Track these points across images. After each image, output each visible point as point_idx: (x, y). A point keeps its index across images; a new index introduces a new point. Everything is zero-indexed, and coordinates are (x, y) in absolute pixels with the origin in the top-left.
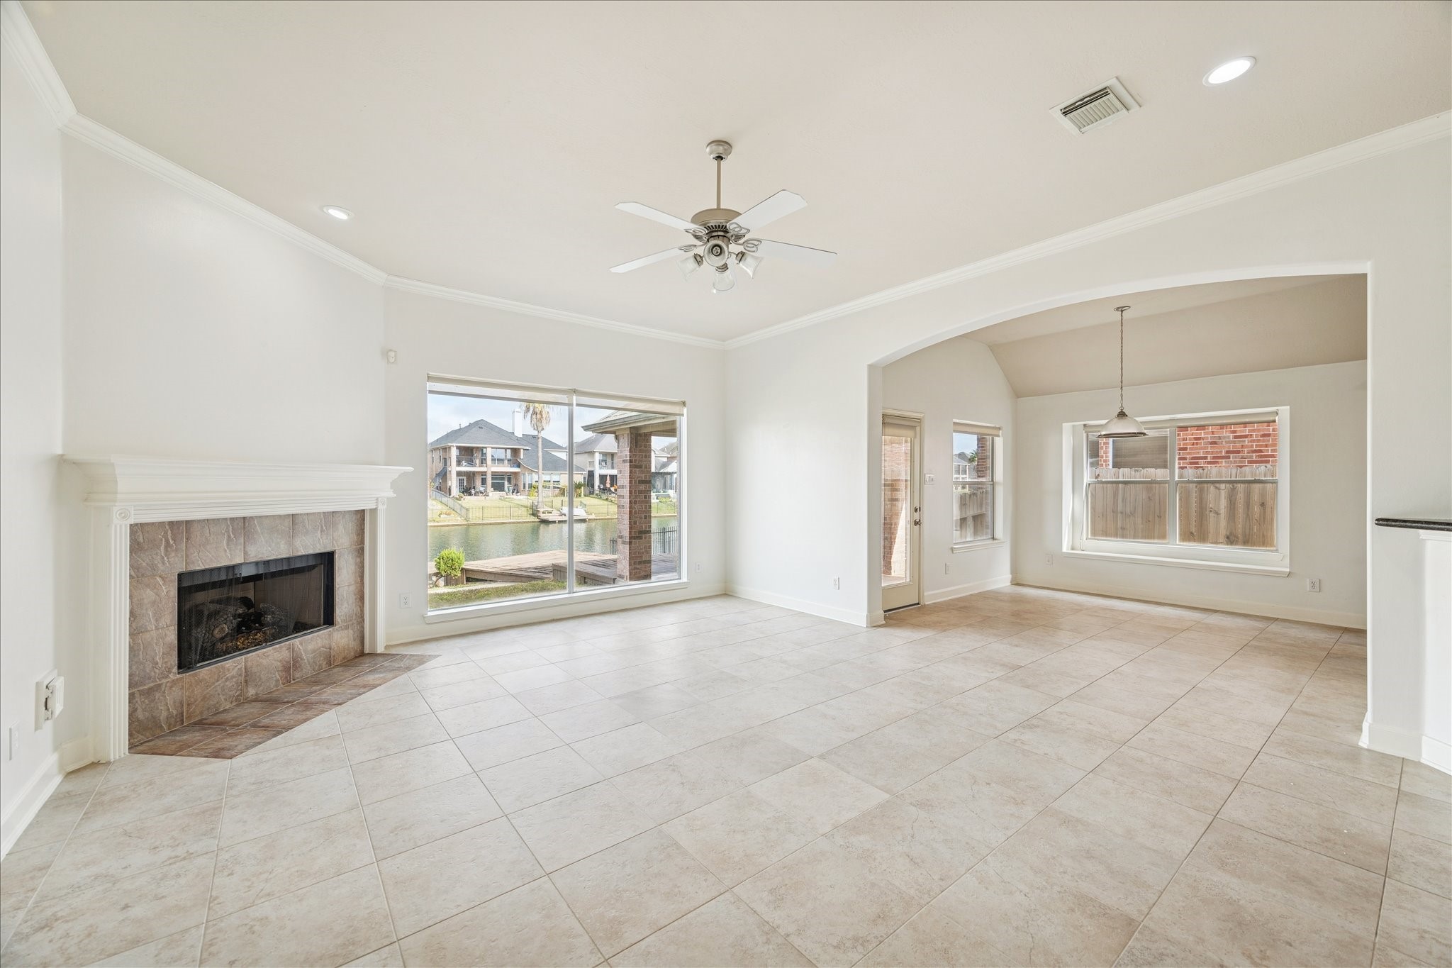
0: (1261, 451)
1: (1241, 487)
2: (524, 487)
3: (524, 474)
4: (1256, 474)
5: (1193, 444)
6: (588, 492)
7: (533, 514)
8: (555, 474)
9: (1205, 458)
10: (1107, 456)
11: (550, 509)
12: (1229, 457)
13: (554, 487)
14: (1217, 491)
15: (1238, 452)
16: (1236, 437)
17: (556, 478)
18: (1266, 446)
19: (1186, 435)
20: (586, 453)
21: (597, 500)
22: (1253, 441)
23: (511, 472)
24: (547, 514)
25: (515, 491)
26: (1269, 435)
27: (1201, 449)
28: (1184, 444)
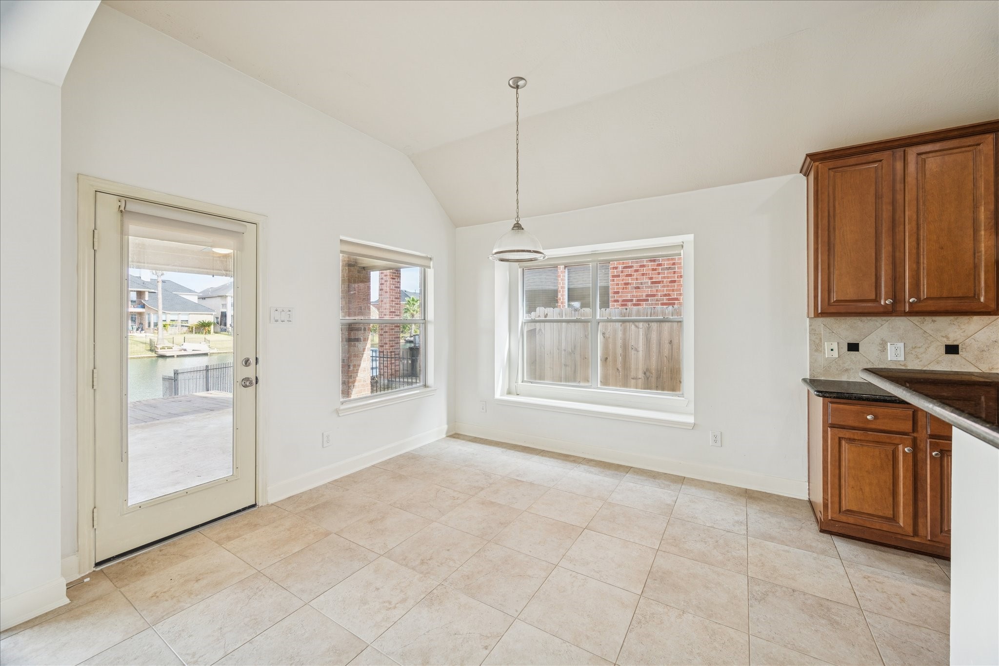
0: (669, 295)
1: (654, 326)
2: (149, 326)
3: (149, 314)
4: (665, 314)
5: (623, 289)
6: (219, 330)
7: (151, 350)
8: (183, 314)
9: (632, 301)
10: (563, 299)
11: (171, 345)
12: (647, 300)
13: (182, 326)
14: (637, 329)
15: (654, 296)
16: (653, 283)
17: (185, 318)
18: (673, 290)
19: (618, 280)
20: (219, 296)
21: (227, 336)
22: (664, 286)
23: (135, 312)
24: (166, 350)
25: (140, 329)
26: (674, 281)
27: (628, 292)
28: (617, 288)
